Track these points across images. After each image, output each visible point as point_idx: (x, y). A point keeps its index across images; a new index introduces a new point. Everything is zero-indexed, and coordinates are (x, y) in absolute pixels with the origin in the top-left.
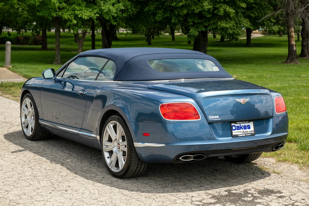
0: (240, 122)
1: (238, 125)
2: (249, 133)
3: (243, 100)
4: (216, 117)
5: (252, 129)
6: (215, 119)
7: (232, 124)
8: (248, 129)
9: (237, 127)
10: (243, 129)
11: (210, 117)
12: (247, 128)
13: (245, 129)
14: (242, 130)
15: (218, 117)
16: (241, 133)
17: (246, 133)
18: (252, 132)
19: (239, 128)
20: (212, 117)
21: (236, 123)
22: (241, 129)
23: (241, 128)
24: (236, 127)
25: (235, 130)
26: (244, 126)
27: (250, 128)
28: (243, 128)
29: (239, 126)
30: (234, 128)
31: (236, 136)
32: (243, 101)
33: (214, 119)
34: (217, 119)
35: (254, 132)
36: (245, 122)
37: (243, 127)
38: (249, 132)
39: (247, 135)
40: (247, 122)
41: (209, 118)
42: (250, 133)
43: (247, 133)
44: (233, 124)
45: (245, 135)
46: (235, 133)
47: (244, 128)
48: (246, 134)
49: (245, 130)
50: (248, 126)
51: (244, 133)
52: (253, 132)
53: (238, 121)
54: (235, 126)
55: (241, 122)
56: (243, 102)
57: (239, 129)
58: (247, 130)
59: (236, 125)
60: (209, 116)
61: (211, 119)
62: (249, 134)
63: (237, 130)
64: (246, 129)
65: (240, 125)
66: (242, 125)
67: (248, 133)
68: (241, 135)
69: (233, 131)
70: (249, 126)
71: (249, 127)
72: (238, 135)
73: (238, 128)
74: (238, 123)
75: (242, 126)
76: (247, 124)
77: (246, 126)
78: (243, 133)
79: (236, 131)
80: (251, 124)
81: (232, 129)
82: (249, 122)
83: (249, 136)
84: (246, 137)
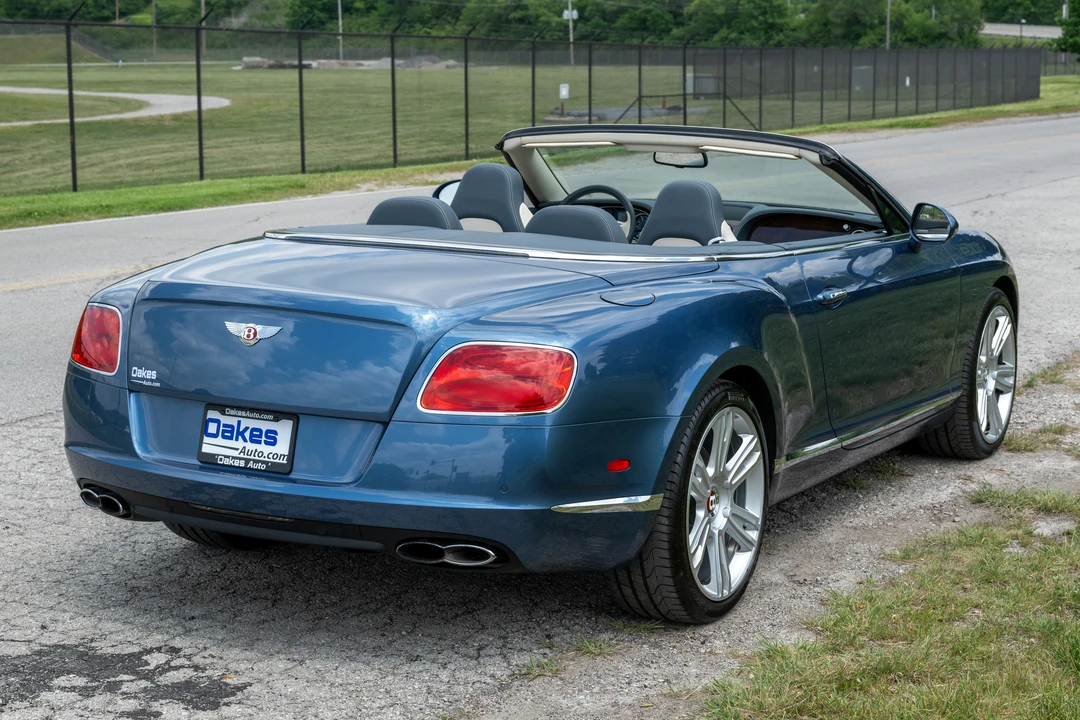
0: (240, 413)
1: (233, 421)
2: (266, 459)
3: (250, 331)
4: (149, 374)
5: (282, 447)
6: (147, 380)
7: (209, 412)
8: (266, 443)
9: (225, 426)
10: (245, 440)
11: (135, 372)
12: (264, 438)
13: (252, 441)
14: (240, 444)
15: (154, 375)
16: (235, 453)
17: (252, 457)
18: (277, 461)
19: (232, 432)
20: (140, 373)
21: (223, 413)
22: (237, 440)
23: (241, 434)
24: (221, 428)
25: (215, 436)
26: (254, 430)
27: (274, 444)
28: (248, 438)
29: (232, 427)
30: (212, 427)
31: (210, 463)
32: (247, 333)
33: (143, 379)
34: (149, 384)
35: (285, 462)
36: (257, 416)
37: (248, 432)
38: (265, 455)
39: (251, 465)
40: (266, 417)
41: (134, 375)
42: (272, 460)
43: (257, 458)
44: (212, 414)
45: (243, 465)
46: (209, 446)
47: (252, 435)
48: (247, 461)
49: (250, 446)
50: (268, 431)
51: (245, 456)
52: (281, 461)
53: (232, 407)
54: (218, 421)
55: (244, 414)
56: (248, 336)
57: (231, 438)
58: (263, 448)
59: (225, 420)
60: (133, 368)
61: (137, 378)
62: (263, 462)
63: (224, 437)
64: (259, 442)
65: (239, 422)
66: (245, 423)
67: (262, 459)
68: (227, 462)
69: (206, 439)
70: (275, 433)
71: (272, 438)
72: (218, 455)
73: (229, 433)
74: (233, 412)
75: (247, 428)
76: (265, 426)
77: (260, 430)
78: (242, 455)
79: (219, 440)
80: (284, 430)
81: (205, 432)
82: (276, 420)
83: (257, 470)
84: (245, 471)
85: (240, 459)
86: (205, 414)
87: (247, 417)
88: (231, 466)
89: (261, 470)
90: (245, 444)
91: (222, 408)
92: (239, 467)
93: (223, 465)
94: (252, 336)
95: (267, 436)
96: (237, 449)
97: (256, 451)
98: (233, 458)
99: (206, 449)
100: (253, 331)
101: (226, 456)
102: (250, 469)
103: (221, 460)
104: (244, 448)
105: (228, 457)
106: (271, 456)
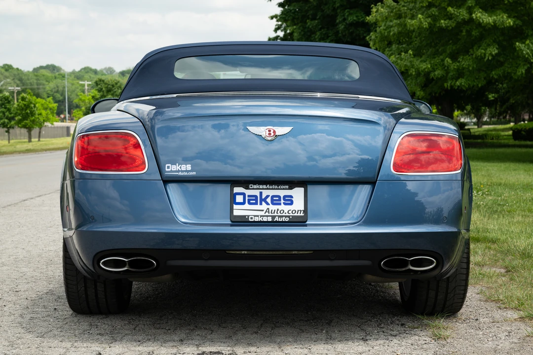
0: (261, 187)
1: (256, 193)
2: (287, 214)
3: (270, 131)
4: (184, 167)
5: (298, 205)
6: (182, 171)
7: (235, 188)
8: (285, 204)
9: (249, 196)
10: (268, 204)
11: (168, 167)
12: (282, 201)
13: (273, 204)
14: (264, 206)
15: (189, 167)
16: (262, 213)
17: (276, 214)
18: (296, 214)
19: (256, 200)
20: (174, 168)
21: (247, 188)
22: (261, 204)
23: (265, 200)
24: (247, 198)
25: (243, 203)
26: (273, 197)
27: (292, 203)
28: (270, 203)
29: (256, 196)
30: (239, 199)
31: (243, 221)
32: (268, 132)
33: (178, 171)
34: (186, 174)
35: (302, 214)
36: (276, 187)
37: (270, 197)
38: (286, 211)
39: (277, 219)
40: (283, 187)
41: (167, 170)
42: (291, 214)
43: (279, 214)
44: (237, 190)
45: (271, 220)
46: (238, 211)
47: (272, 200)
48: (273, 217)
49: (275, 207)
50: (285, 197)
51: (270, 214)
52: (299, 214)
53: (255, 183)
54: (244, 194)
55: (265, 187)
56: (270, 134)
57: (256, 204)
58: (283, 207)
59: (248, 192)
60: (167, 165)
61: (171, 171)
62: (286, 217)
63: (250, 203)
64: (280, 204)
65: (261, 193)
66: (265, 193)
67: (284, 214)
68: (257, 219)
69: (235, 207)
70: (291, 197)
71: (289, 200)
72: (248, 216)
73: (253, 200)
74: (255, 187)
75: (267, 196)
76: (282, 193)
77: (279, 197)
78: (267, 214)
79: (247, 206)
80: (298, 194)
81: (233, 201)
82: (291, 188)
83: (282, 222)
84: (273, 223)
85: (267, 216)
86: (232, 190)
87: (268, 189)
88: (261, 222)
89: (285, 222)
90: (268, 206)
91: (246, 183)
92: (268, 222)
93: (254, 222)
94: (272, 134)
95: (284, 199)
96: (263, 210)
97: (278, 210)
98: (261, 216)
99: (236, 213)
100: (272, 131)
101: (255, 216)
102: (276, 222)
103: (252, 218)
104: (268, 209)
105: (258, 216)
106: (290, 212)
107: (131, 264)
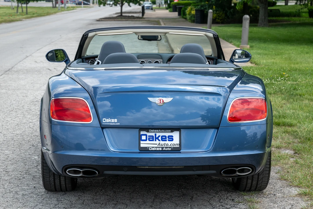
0: (156, 131)
1: (153, 134)
3: (160, 100)
4: (113, 120)
5: (176, 141)
6: (112, 123)
7: (141, 132)
8: (169, 140)
10: (159, 140)
11: (104, 120)
13: (162, 140)
14: (157, 142)
15: (116, 120)
17: (164, 146)
18: (175, 146)
19: (153, 138)
20: (108, 120)
21: (148, 132)
23: (158, 138)
24: (148, 137)
25: (146, 140)
26: (162, 136)
27: (172, 140)
29: (153, 136)
30: (144, 138)
31: (146, 150)
32: (159, 101)
34: (114, 124)
35: (178, 146)
36: (164, 131)
38: (169, 145)
40: (167, 131)
41: (104, 122)
43: (166, 146)
45: (161, 150)
46: (143, 144)
47: (162, 138)
48: (162, 148)
49: (162, 142)
50: (169, 136)
51: (161, 146)
53: (152, 129)
54: (146, 135)
56: (160, 102)
57: (153, 140)
58: (167, 142)
59: (149, 134)
61: (106, 122)
62: (169, 148)
63: (149, 140)
65: (156, 135)
66: (158, 134)
68: (153, 149)
69: (141, 142)
70: (172, 136)
72: (149, 147)
73: (151, 139)
74: (152, 131)
75: (159, 136)
76: (167, 134)
77: (166, 136)
79: (148, 142)
80: (176, 135)
81: (140, 139)
82: (172, 132)
83: (167, 150)
84: (162, 151)
85: (159, 147)
86: (139, 133)
87: (159, 132)
88: (155, 150)
89: (169, 150)
91: (147, 129)
92: (159, 150)
94: (162, 102)
95: (168, 138)
96: (157, 144)
97: (165, 144)
98: (156, 147)
99: (142, 146)
100: (162, 100)
101: (152, 147)
102: (164, 150)
103: (150, 149)
104: (160, 143)
105: (154, 147)
106: (172, 145)
107: (84, 173)
